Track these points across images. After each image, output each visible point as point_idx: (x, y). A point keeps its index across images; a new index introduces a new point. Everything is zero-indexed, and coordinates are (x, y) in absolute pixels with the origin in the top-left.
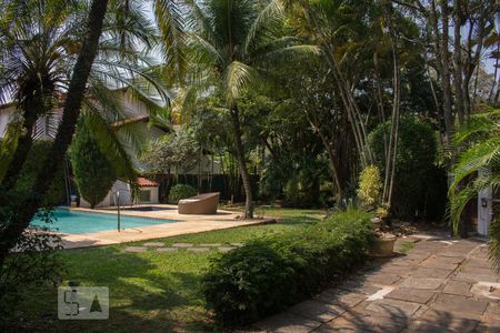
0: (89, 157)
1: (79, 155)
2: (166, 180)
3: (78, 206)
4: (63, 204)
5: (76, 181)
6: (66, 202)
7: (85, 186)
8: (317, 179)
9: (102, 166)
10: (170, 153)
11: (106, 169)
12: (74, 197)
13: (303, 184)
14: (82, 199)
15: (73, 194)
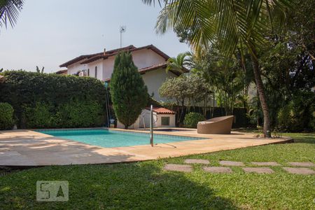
0: (123, 88)
1: (116, 86)
2: (180, 110)
3: (115, 127)
4: (105, 126)
5: (114, 107)
6: (106, 125)
7: (120, 111)
8: (308, 106)
9: (134, 95)
10: (184, 87)
11: (137, 97)
12: (112, 121)
13: (295, 111)
14: (118, 122)
15: (112, 118)
